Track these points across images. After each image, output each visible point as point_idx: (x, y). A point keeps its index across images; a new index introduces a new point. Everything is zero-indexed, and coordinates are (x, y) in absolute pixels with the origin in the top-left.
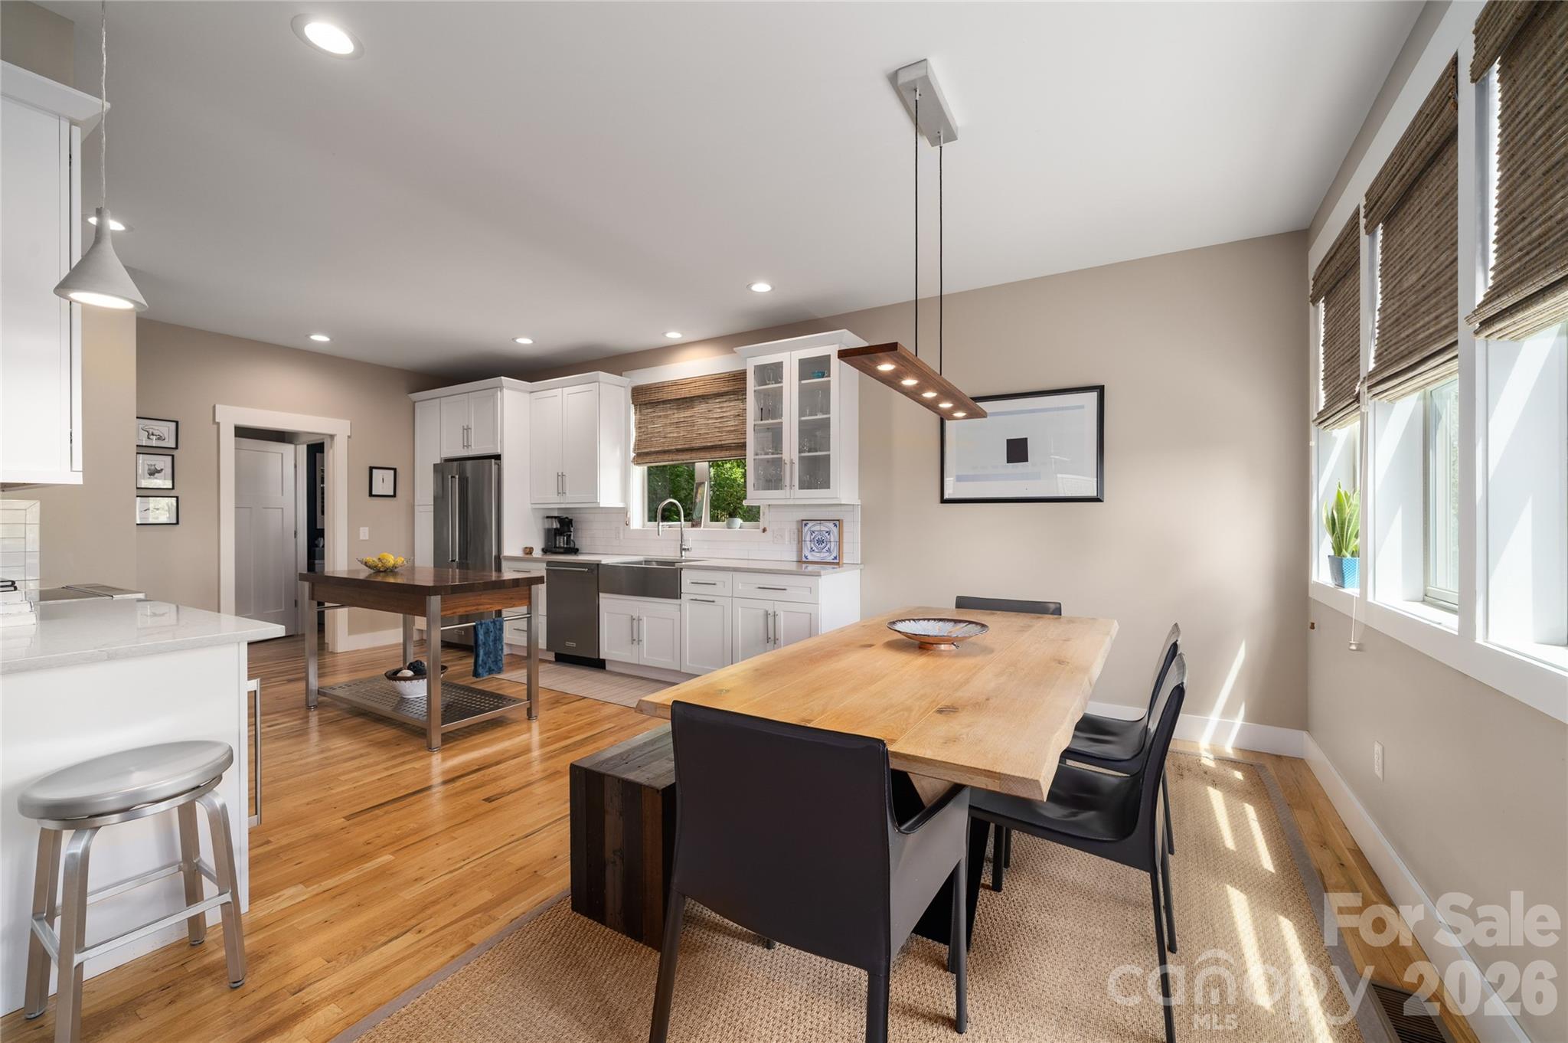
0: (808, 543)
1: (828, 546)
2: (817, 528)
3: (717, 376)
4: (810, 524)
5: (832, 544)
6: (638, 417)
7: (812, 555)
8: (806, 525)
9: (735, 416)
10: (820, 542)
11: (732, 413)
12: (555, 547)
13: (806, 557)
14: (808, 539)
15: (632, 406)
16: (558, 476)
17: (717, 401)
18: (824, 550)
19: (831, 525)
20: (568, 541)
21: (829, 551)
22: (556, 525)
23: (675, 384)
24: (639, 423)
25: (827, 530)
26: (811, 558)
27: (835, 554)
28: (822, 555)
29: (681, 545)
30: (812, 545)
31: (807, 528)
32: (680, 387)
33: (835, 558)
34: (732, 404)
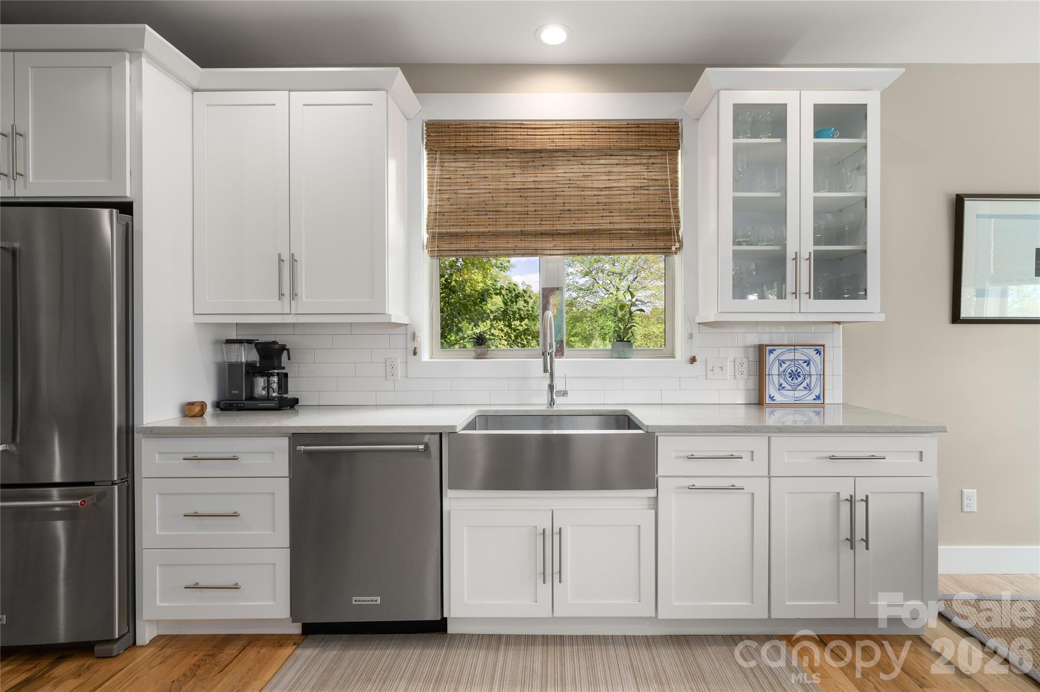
0: (776, 378)
1: (807, 381)
2: (790, 356)
3: (604, 124)
4: (779, 351)
5: (814, 378)
6: (437, 173)
7: (782, 395)
8: (771, 352)
9: (636, 188)
10: (794, 375)
11: (630, 183)
12: (251, 398)
13: (772, 398)
14: (775, 371)
15: (425, 152)
16: (281, 261)
17: (602, 162)
18: (801, 387)
19: (811, 352)
20: (283, 385)
21: (808, 388)
22: (246, 355)
23: (520, 126)
24: (441, 184)
25: (806, 358)
26: (779, 398)
27: (817, 392)
28: (798, 394)
29: (551, 387)
30: (782, 381)
31: (773, 356)
32: (531, 132)
33: (818, 397)
34: (629, 169)
